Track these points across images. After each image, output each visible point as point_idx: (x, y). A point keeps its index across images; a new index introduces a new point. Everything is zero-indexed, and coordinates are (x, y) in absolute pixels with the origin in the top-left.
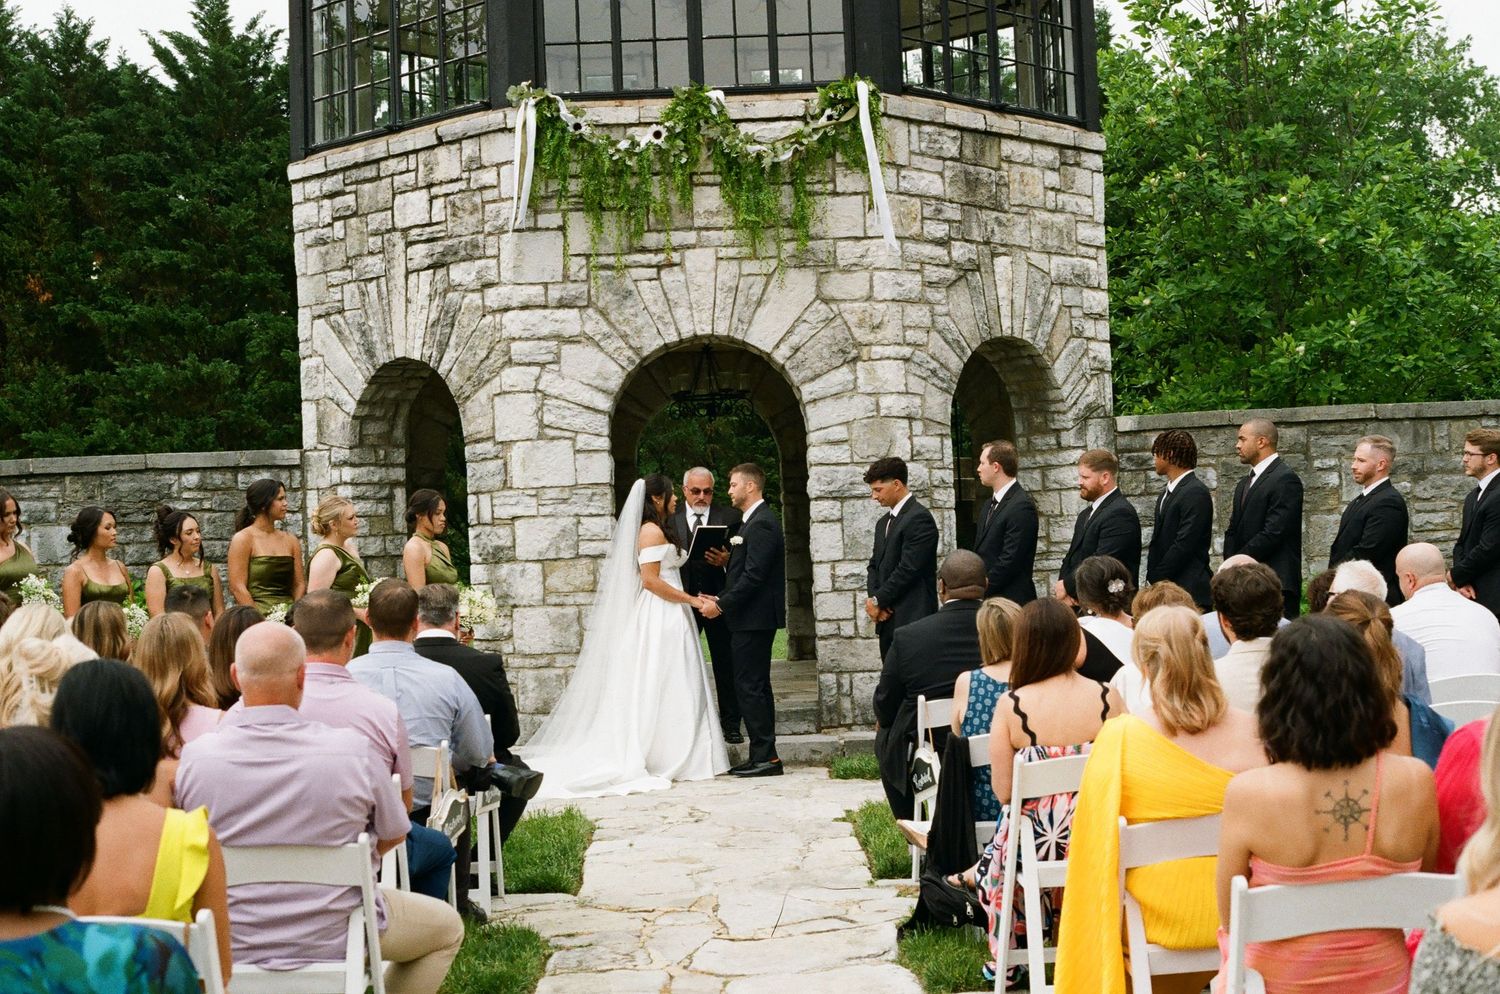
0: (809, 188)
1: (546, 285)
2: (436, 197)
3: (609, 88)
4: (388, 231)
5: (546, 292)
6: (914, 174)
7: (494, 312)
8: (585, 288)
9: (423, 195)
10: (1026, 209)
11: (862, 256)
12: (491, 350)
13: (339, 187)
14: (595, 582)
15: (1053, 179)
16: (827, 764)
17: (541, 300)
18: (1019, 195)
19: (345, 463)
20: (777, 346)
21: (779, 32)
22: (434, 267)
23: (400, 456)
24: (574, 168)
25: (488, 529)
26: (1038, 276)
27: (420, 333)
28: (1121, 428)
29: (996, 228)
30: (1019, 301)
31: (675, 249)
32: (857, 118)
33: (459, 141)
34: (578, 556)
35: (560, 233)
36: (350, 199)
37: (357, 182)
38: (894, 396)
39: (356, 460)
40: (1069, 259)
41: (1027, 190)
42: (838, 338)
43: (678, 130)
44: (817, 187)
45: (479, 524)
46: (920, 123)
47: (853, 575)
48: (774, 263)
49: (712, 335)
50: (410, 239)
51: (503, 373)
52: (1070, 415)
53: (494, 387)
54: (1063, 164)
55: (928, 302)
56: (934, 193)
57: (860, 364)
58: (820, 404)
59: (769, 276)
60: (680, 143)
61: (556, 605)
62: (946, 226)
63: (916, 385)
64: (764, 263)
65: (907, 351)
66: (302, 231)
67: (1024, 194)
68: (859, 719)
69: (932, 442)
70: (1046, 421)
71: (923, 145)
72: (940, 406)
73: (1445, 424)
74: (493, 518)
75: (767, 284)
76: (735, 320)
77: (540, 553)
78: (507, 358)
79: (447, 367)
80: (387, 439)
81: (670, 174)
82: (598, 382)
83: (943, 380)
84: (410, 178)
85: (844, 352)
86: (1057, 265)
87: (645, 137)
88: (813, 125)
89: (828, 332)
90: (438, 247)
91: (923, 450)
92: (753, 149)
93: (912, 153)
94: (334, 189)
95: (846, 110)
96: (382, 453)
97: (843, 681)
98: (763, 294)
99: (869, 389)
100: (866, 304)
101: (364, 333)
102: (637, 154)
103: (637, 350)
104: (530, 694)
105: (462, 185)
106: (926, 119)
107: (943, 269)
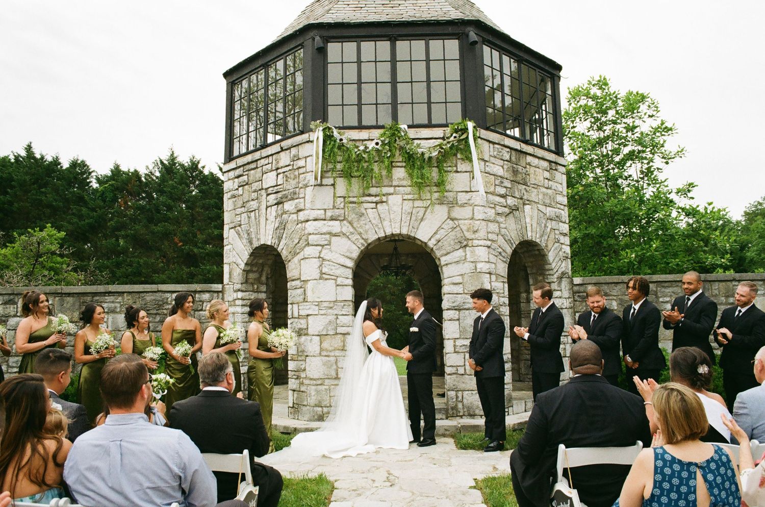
0: (445, 169)
1: (325, 210)
2: (280, 173)
3: (356, 124)
4: (260, 190)
5: (325, 214)
6: (491, 165)
7: (302, 222)
8: (343, 211)
9: (274, 173)
10: (536, 186)
11: (469, 200)
12: (300, 239)
13: (241, 173)
14: (344, 346)
15: (547, 174)
16: (453, 436)
17: (323, 217)
18: (533, 180)
19: (239, 290)
20: (430, 239)
21: (432, 101)
22: (277, 204)
23: (264, 288)
24: (339, 158)
25: (296, 320)
26: (542, 215)
27: (271, 233)
28: (575, 283)
29: (525, 193)
30: (535, 225)
31: (384, 195)
32: (467, 137)
33: (289, 149)
34: (337, 334)
35: (332, 187)
36: (245, 178)
37: (249, 170)
38: (483, 263)
39: (244, 289)
40: (554, 209)
41: (537, 178)
42: (458, 236)
43: (386, 142)
44: (449, 169)
45: (293, 318)
46: (494, 143)
47: (464, 345)
48: (429, 202)
49: (400, 234)
50: (269, 192)
51: (305, 250)
52: (555, 276)
53: (301, 256)
54: (551, 169)
55: (497, 222)
56: (500, 174)
57: (467, 248)
58: (449, 266)
59: (427, 208)
60: (387, 147)
61: (326, 356)
62: (505, 189)
63: (493, 259)
64: (425, 201)
65: (489, 243)
66: (227, 193)
67: (535, 179)
68: (466, 413)
69: (500, 285)
70: (544, 278)
71: (495, 153)
72: (503, 269)
73: (717, 284)
74: (299, 315)
75: (425, 211)
76: (411, 227)
77: (319, 332)
78: (307, 243)
79: (282, 247)
80: (258, 281)
81: (383, 162)
82: (347, 254)
83: (504, 257)
84: (269, 167)
85: (460, 243)
86: (549, 211)
87: (371, 145)
88: (447, 140)
89: (453, 233)
90: (280, 195)
91: (496, 288)
92: (420, 151)
93: (491, 156)
94: (239, 174)
95: (463, 134)
96: (256, 286)
97: (459, 395)
98: (423, 216)
99: (472, 260)
100: (471, 221)
101: (248, 234)
102: (367, 152)
103: (366, 240)
104: (313, 397)
105: (290, 168)
106: (497, 142)
107: (504, 208)
